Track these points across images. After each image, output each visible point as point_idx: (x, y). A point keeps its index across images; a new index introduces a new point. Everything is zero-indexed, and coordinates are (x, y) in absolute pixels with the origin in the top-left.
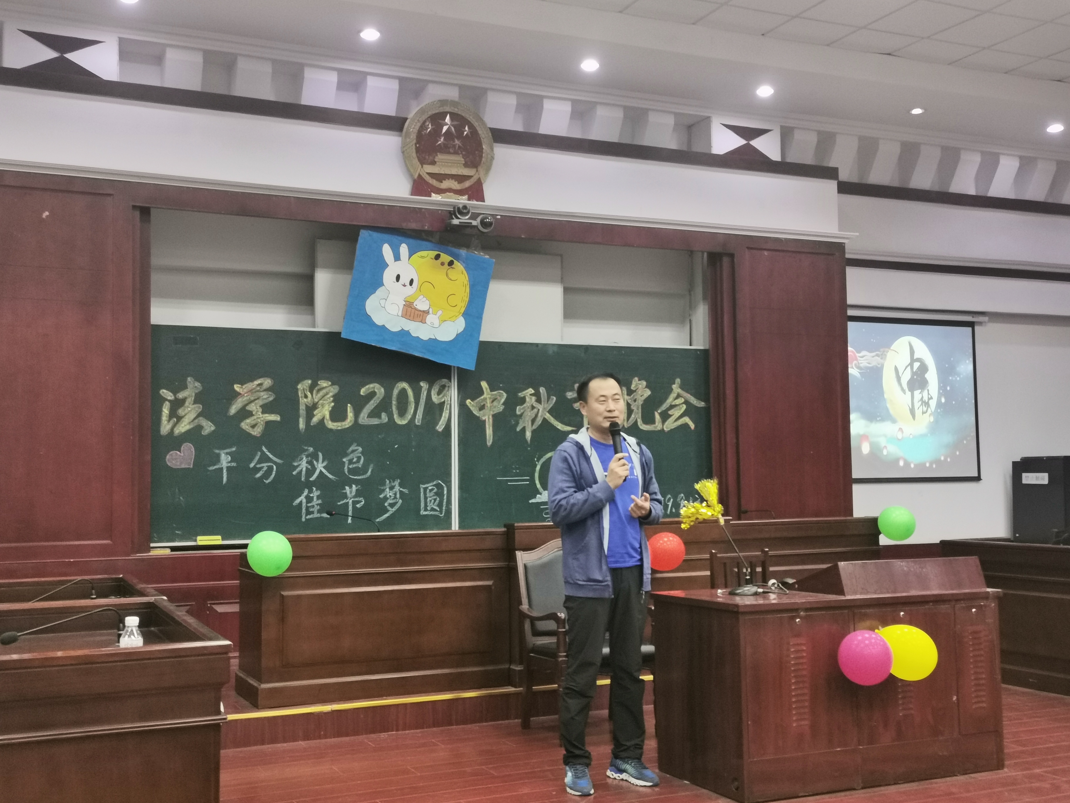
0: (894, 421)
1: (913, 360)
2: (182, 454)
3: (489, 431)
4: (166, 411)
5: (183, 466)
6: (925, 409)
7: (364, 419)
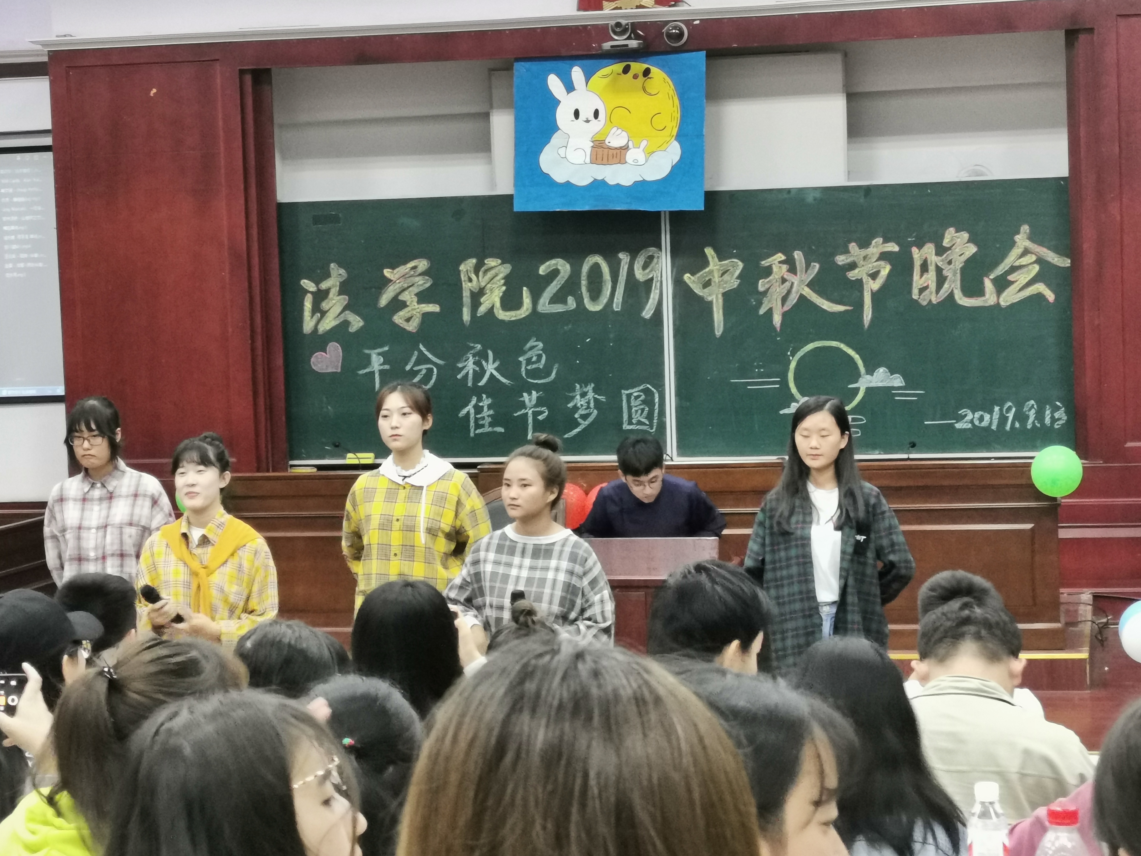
2: (328, 356)
3: (718, 316)
5: (330, 370)
7: (545, 306)
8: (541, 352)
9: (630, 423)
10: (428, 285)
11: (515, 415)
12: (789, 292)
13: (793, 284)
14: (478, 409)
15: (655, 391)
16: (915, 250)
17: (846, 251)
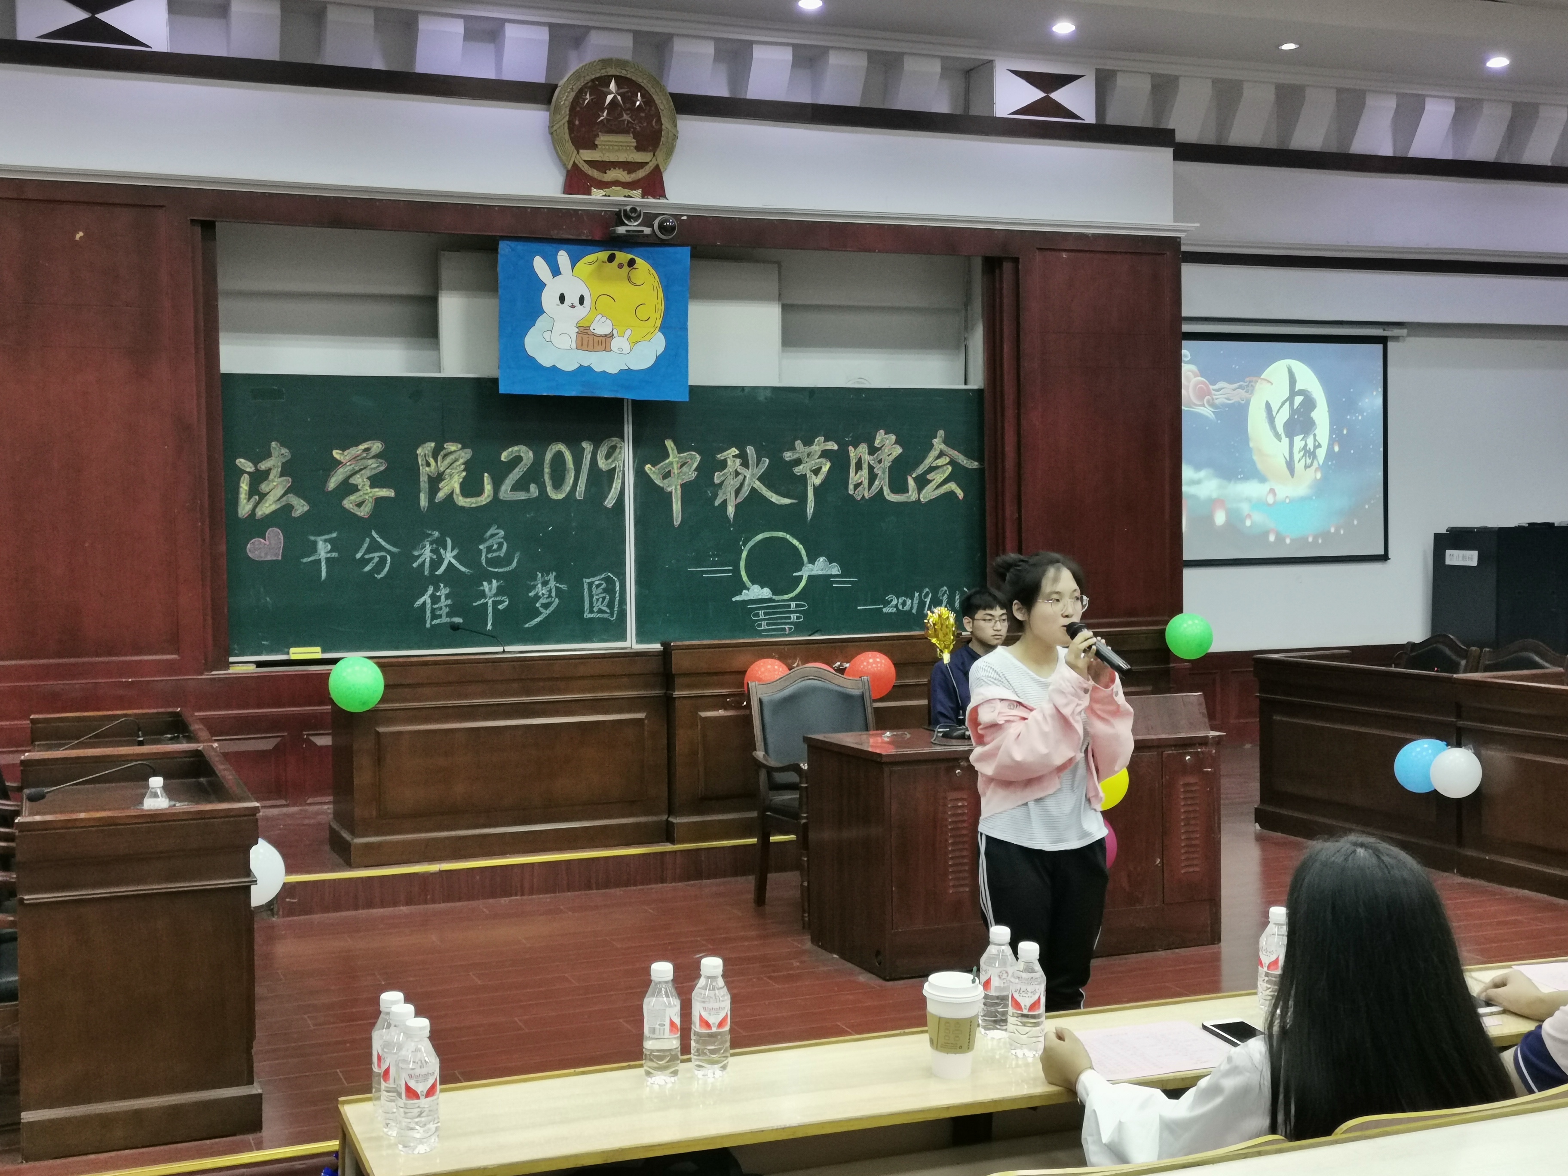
0: (1263, 479)
1: (1293, 393)
2: (267, 543)
3: (677, 506)
4: (244, 486)
5: (269, 558)
6: (1309, 461)
7: (506, 492)
8: (502, 540)
9: (591, 611)
10: (382, 468)
11: (475, 604)
12: (742, 485)
13: (745, 477)
14: (435, 599)
15: (616, 579)
16: (851, 448)
17: (792, 448)
